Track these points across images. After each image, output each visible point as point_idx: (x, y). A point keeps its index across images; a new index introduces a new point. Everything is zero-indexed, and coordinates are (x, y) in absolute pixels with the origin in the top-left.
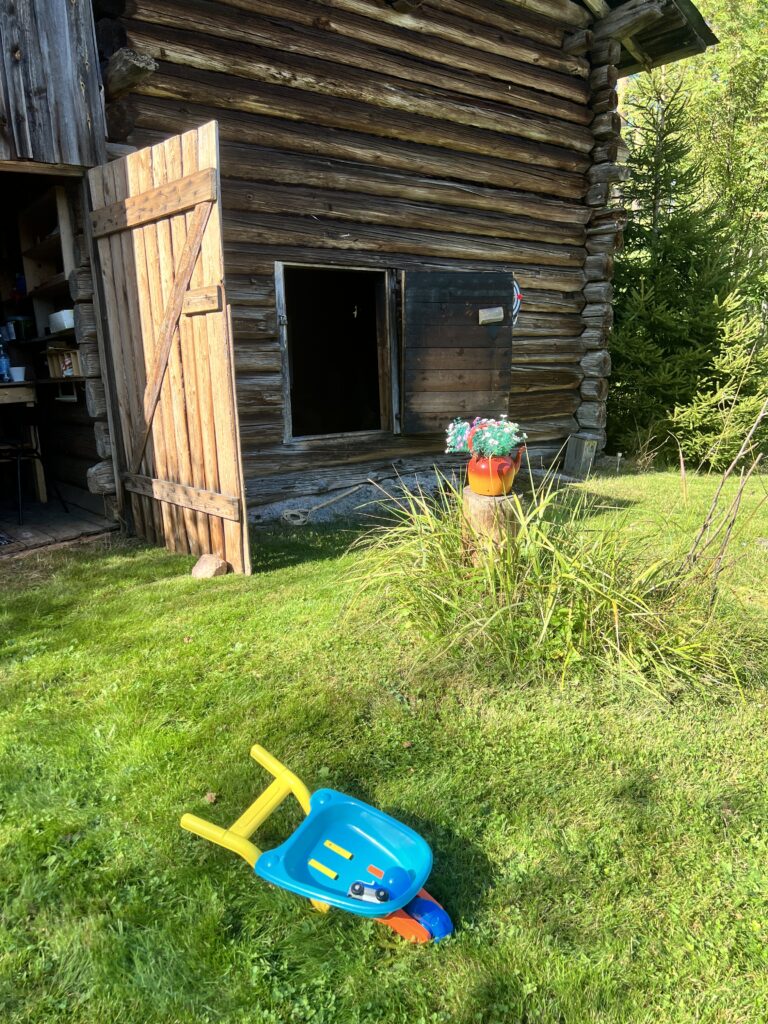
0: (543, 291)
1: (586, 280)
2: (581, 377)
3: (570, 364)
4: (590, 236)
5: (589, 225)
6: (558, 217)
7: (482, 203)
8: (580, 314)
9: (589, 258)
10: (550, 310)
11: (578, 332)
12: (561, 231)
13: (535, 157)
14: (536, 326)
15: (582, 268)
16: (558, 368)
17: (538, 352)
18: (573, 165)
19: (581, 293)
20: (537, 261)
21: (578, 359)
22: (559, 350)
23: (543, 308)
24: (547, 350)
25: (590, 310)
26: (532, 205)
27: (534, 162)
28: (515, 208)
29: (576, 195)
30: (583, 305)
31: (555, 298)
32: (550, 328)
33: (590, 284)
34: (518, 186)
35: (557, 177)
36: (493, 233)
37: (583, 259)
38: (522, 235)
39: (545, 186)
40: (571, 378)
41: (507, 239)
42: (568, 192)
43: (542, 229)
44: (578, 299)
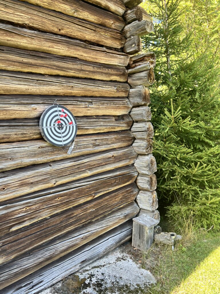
1: (131, 106)
3: (127, 167)
4: (130, 75)
5: (128, 67)
8: (130, 130)
9: (131, 90)
10: (106, 131)
11: (130, 143)
12: (106, 71)
14: (95, 145)
15: (128, 97)
16: (118, 173)
17: (100, 165)
19: (129, 115)
20: (89, 94)
21: (132, 162)
22: (117, 159)
24: (107, 161)
25: (136, 127)
30: (131, 124)
31: (108, 122)
32: (107, 144)
33: (134, 109)
35: (98, 30)
37: (126, 91)
44: (127, 120)
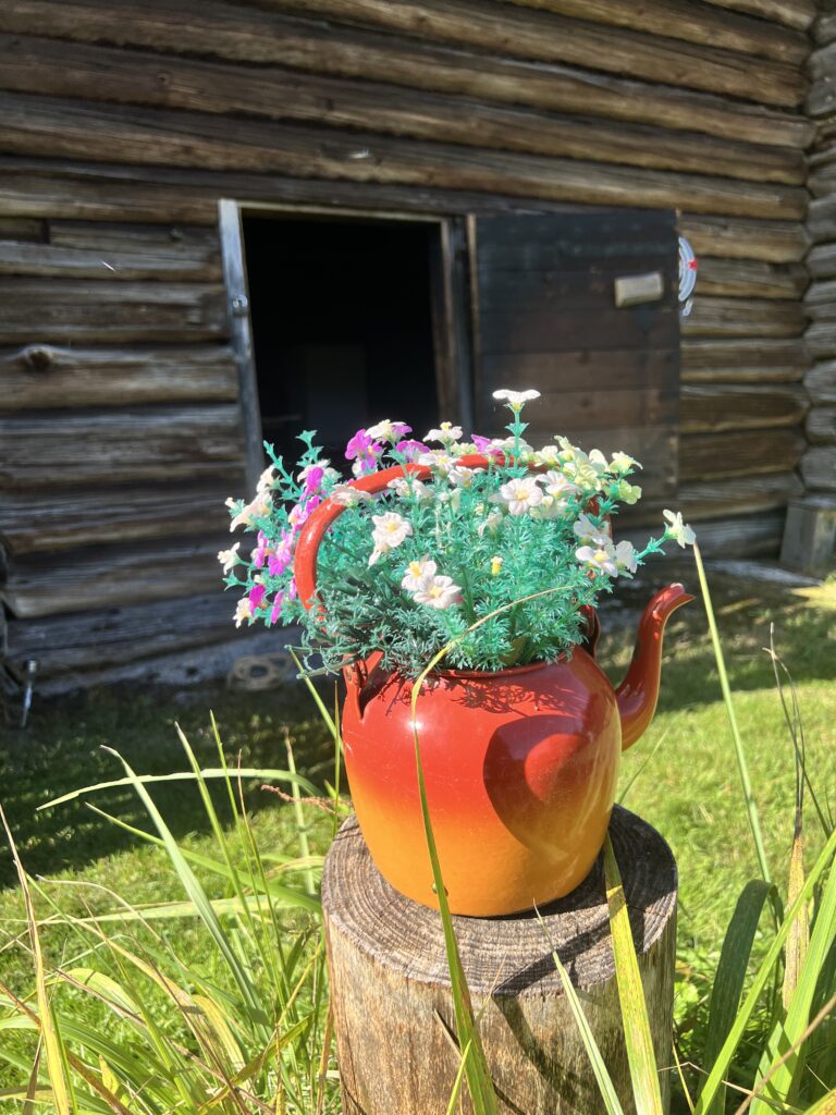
0: (734, 259)
1: (809, 241)
2: (805, 404)
3: (786, 382)
4: (814, 169)
5: (812, 149)
6: (759, 133)
7: (620, 106)
8: (801, 300)
9: (815, 205)
10: (748, 292)
11: (798, 329)
12: (763, 159)
13: (713, 33)
14: (725, 319)
15: (803, 221)
16: (765, 390)
18: (781, 49)
20: (723, 208)
21: (798, 374)
22: (767, 359)
23: (735, 287)
24: (745, 359)
25: (817, 291)
26: (710, 111)
27: (710, 41)
28: (679, 116)
29: (789, 98)
31: (756, 273)
32: (750, 321)
33: (817, 250)
34: (684, 80)
36: (644, 160)
37: (803, 208)
38: (694, 164)
39: (733, 83)
40: (789, 406)
41: (668, 171)
42: (773, 94)
43: (730, 154)
44: (798, 273)
